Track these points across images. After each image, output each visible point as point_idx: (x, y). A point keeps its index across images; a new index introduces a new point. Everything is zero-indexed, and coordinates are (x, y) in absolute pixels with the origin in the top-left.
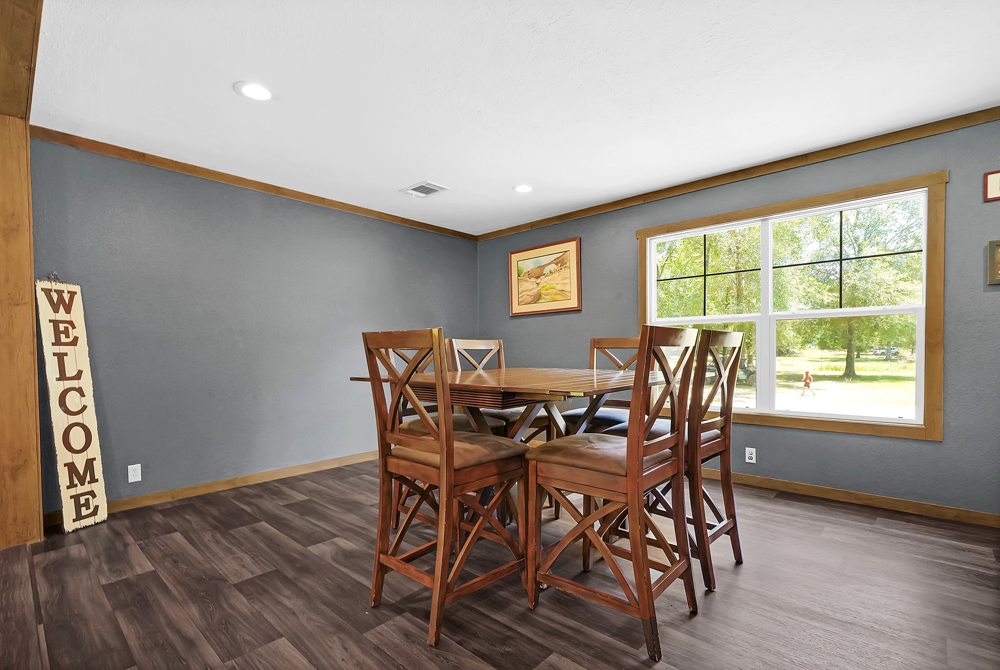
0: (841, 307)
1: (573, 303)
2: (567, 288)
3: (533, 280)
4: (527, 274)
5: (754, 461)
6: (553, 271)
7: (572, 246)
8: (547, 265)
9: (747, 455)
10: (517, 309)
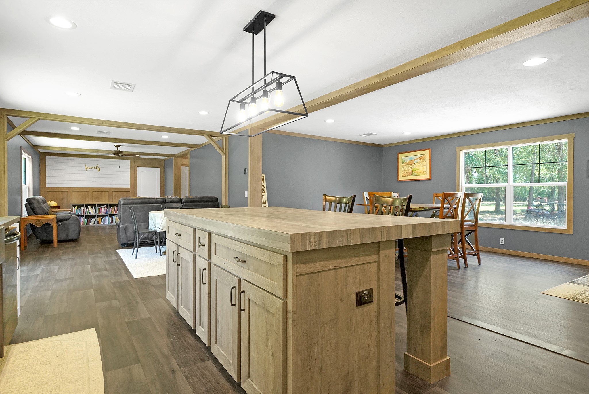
0: (539, 182)
1: (428, 177)
2: (425, 170)
3: (409, 166)
4: (406, 163)
5: (503, 243)
6: (418, 162)
7: (427, 152)
8: (416, 160)
9: (501, 241)
10: (401, 178)
